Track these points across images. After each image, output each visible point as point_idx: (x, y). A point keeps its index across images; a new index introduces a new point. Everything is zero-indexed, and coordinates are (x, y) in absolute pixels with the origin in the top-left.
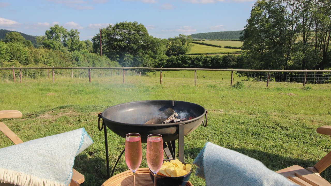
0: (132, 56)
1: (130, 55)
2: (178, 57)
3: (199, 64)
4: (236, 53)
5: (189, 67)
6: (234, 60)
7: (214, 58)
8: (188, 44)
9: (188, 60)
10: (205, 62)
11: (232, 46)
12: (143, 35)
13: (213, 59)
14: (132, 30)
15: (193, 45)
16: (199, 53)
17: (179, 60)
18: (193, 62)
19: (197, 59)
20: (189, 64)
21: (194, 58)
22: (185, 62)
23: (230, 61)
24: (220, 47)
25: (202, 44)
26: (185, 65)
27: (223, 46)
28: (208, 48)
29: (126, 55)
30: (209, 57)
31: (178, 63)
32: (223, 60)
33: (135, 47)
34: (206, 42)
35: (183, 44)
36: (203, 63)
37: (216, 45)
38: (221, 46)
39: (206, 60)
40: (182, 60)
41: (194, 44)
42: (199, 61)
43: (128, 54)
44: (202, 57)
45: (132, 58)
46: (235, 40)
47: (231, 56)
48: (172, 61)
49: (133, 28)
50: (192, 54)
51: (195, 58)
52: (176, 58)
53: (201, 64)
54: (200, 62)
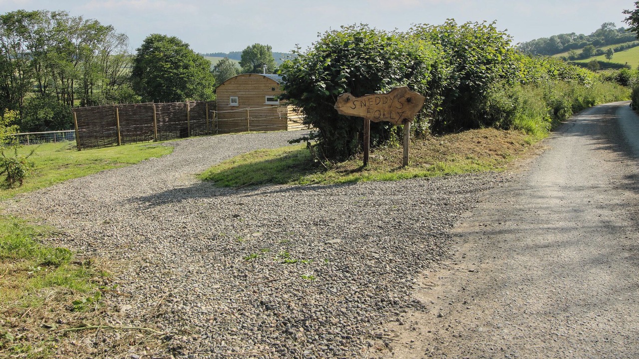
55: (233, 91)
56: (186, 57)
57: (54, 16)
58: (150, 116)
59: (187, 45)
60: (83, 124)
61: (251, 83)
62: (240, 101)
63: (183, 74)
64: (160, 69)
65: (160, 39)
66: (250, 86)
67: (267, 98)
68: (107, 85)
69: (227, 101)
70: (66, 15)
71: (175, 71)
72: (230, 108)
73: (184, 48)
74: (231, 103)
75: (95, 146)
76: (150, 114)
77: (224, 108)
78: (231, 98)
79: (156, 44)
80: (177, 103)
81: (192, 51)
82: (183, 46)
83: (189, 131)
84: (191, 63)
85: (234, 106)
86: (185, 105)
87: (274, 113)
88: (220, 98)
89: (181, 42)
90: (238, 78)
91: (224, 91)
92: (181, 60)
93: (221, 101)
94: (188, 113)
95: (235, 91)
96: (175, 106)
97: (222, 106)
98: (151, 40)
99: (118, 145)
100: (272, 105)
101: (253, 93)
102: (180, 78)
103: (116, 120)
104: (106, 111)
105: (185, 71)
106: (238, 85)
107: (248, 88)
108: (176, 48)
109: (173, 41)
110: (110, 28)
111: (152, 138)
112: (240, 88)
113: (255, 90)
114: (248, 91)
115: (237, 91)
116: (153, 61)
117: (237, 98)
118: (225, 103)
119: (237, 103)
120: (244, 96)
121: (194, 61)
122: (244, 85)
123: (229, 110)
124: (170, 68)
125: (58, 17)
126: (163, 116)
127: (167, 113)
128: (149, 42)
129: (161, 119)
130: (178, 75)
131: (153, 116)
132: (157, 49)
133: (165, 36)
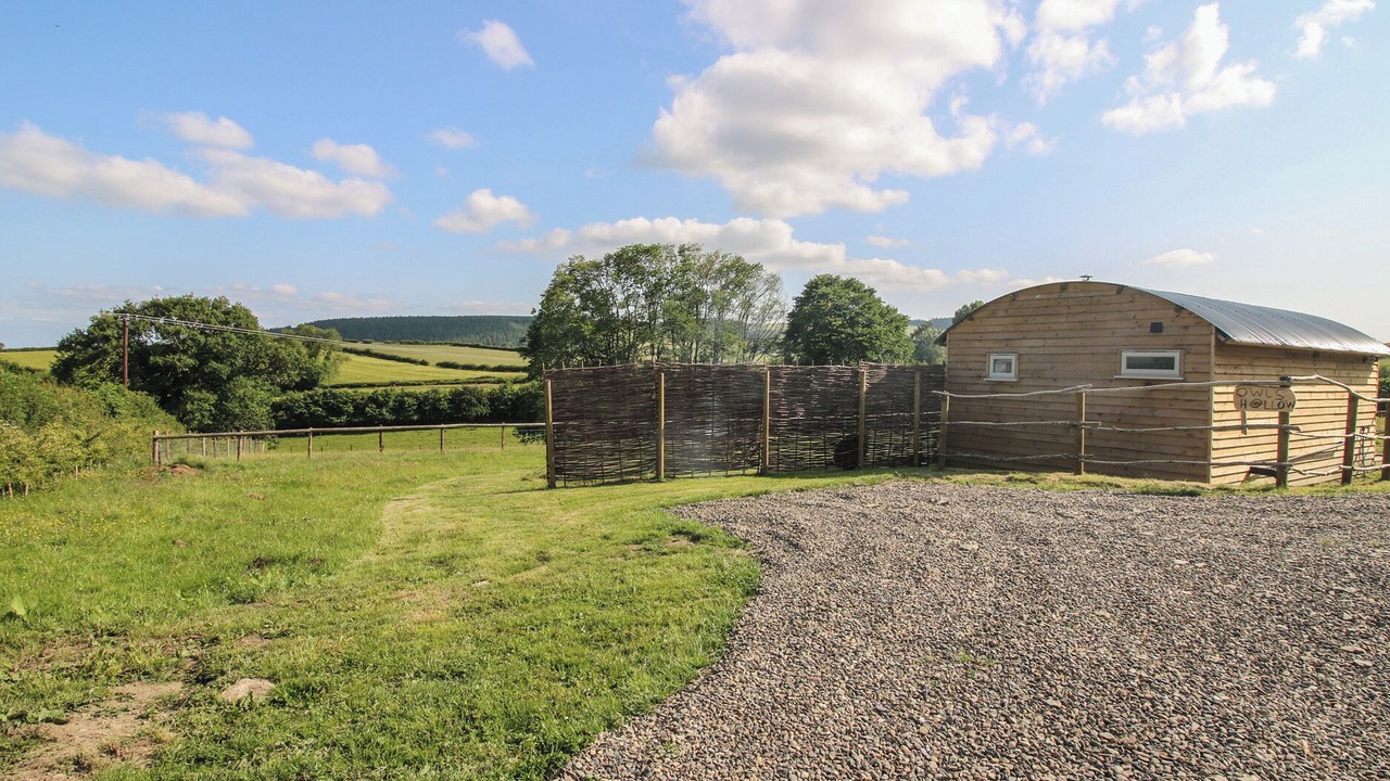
0: (213, 398)
1: (205, 394)
2: (309, 396)
3: (381, 414)
4: (478, 381)
5: (349, 424)
6: (480, 402)
7: (426, 398)
8: (329, 353)
9: (345, 403)
10: (400, 407)
11: (462, 363)
12: (248, 338)
13: (422, 401)
14: (213, 320)
15: (347, 359)
16: (366, 381)
17: (316, 403)
18: (359, 409)
19: (373, 400)
20: (349, 415)
21: (363, 399)
22: (335, 410)
23: (470, 404)
24: (424, 363)
25: (368, 353)
26: (335, 420)
27: (433, 362)
28: (386, 366)
29: (190, 393)
30: (408, 395)
31: (312, 414)
32: (451, 401)
33: (224, 369)
34: (375, 347)
35: (313, 355)
36: (393, 411)
37: (413, 357)
38: (426, 359)
39: (404, 402)
40: (325, 403)
41: (347, 354)
42: (380, 405)
43: (200, 389)
44: (387, 395)
45: (212, 405)
46: (461, 345)
47: (471, 392)
48: (288, 409)
49: (216, 317)
50: (343, 386)
51: (366, 398)
52: (305, 399)
53: (388, 416)
54: (384, 411)
55: (1001, 336)
56: (870, 309)
57: (682, 251)
58: (753, 401)
59: (872, 291)
60: (568, 414)
61: (1065, 310)
62: (1024, 367)
63: (863, 335)
64: (827, 327)
65: (829, 281)
66: (1063, 319)
67: (1128, 358)
68: (745, 351)
69: (978, 366)
70: (698, 249)
71: (849, 330)
72: (987, 388)
73: (868, 293)
74: (992, 374)
75: (593, 477)
76: (754, 395)
77: (968, 388)
78: (993, 357)
79: (823, 289)
80: (833, 368)
81: (879, 300)
82: (865, 291)
83: (861, 449)
84: (877, 318)
85: (1000, 383)
86: (856, 374)
87: (1155, 409)
88: (956, 359)
89: (863, 285)
90: (1019, 299)
91: (969, 337)
92: (861, 314)
93: (959, 366)
94: (863, 396)
95: (1006, 336)
96: (827, 377)
97: (964, 380)
98: (816, 283)
99: (656, 479)
100: (1148, 382)
101: (1072, 342)
102: (856, 342)
103: (659, 406)
104: (633, 382)
105: (866, 331)
106: (1019, 320)
107: (1053, 327)
108: (852, 295)
109: (850, 285)
110: (757, 267)
111: (753, 464)
112: (1025, 327)
113: (1083, 334)
114: (1053, 334)
115: (1013, 336)
116: (817, 314)
117: (1013, 358)
118: (972, 373)
119: (1012, 374)
120: (1041, 351)
121: (882, 315)
122: (1040, 319)
123: (985, 393)
124: (842, 326)
125: (687, 252)
126: (790, 403)
127: (803, 392)
128: (812, 287)
129: (783, 411)
130: (853, 336)
131: (761, 401)
132: (824, 296)
133: (838, 277)
